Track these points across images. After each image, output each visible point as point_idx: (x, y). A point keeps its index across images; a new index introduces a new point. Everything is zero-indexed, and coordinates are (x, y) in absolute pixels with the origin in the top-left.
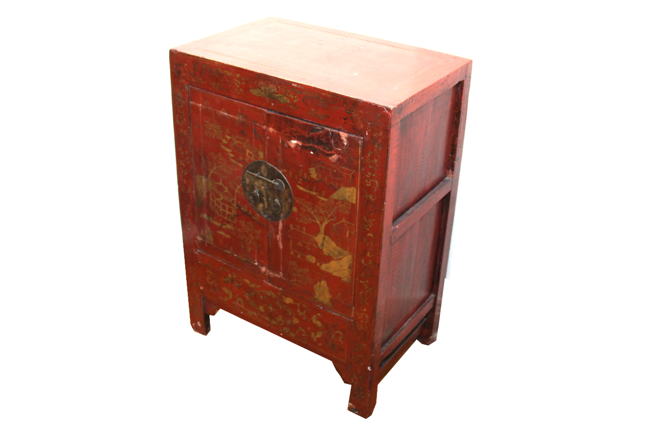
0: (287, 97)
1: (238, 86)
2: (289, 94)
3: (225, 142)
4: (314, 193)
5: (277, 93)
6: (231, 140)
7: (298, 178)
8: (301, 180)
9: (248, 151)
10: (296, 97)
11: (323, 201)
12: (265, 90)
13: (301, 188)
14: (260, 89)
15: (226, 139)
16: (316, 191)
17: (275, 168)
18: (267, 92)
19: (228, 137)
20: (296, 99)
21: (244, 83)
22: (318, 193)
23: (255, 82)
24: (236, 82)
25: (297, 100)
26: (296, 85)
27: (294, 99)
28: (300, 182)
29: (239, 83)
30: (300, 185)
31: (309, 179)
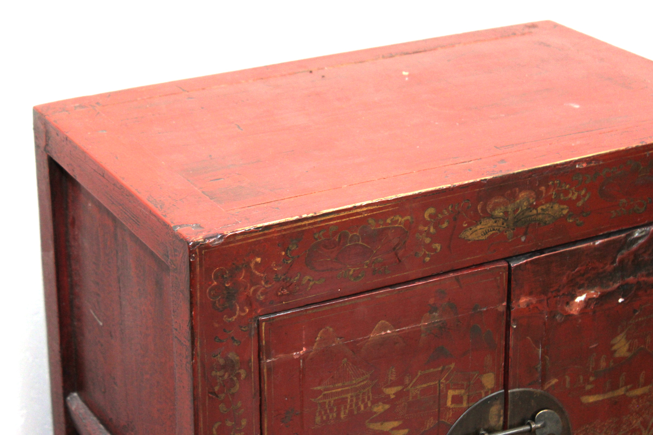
0: (561, 202)
1: (428, 240)
2: (566, 192)
3: (380, 408)
4: (621, 392)
5: (535, 207)
6: (399, 395)
7: (586, 381)
8: (592, 379)
9: (451, 393)
10: (583, 192)
11: (638, 397)
12: (506, 213)
13: (591, 399)
14: (491, 216)
15: (386, 400)
16: (626, 384)
17: (531, 389)
18: (510, 217)
19: (391, 391)
20: (584, 196)
21: (445, 225)
22: (629, 387)
23: (479, 207)
24: (421, 232)
25: (588, 197)
26: (584, 165)
27: (578, 199)
28: (589, 387)
29: (432, 230)
30: (590, 393)
31: (612, 364)
